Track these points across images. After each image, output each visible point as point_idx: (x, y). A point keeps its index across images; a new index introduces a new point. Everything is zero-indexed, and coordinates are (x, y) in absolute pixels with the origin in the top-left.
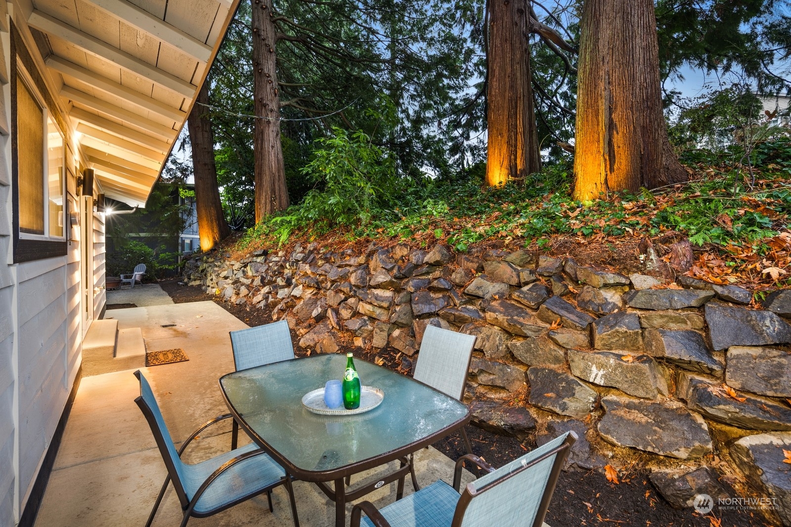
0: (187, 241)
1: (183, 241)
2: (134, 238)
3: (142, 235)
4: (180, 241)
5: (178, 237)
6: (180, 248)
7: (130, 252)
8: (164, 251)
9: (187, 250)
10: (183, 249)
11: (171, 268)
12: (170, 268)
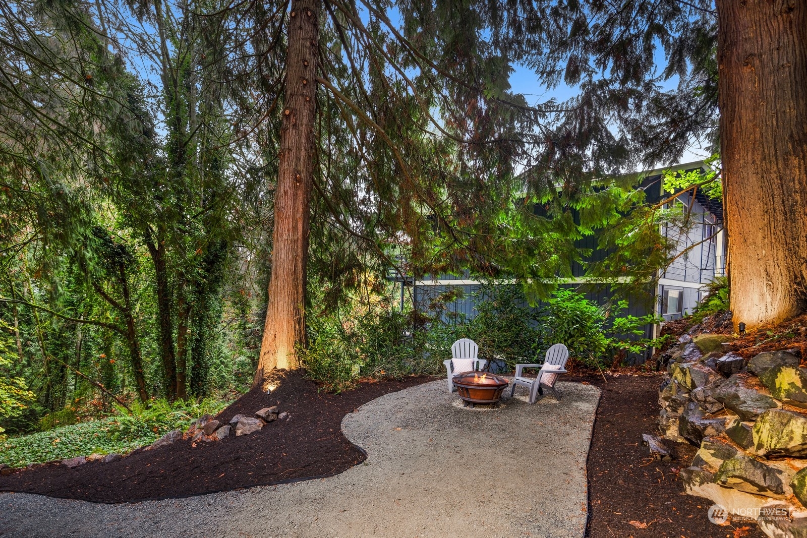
0: (673, 294)
1: (665, 294)
2: (566, 286)
3: (580, 280)
4: (658, 291)
5: (654, 284)
6: (657, 307)
7: (553, 314)
8: (624, 313)
9: (672, 311)
10: (664, 310)
11: (636, 349)
12: (633, 349)
